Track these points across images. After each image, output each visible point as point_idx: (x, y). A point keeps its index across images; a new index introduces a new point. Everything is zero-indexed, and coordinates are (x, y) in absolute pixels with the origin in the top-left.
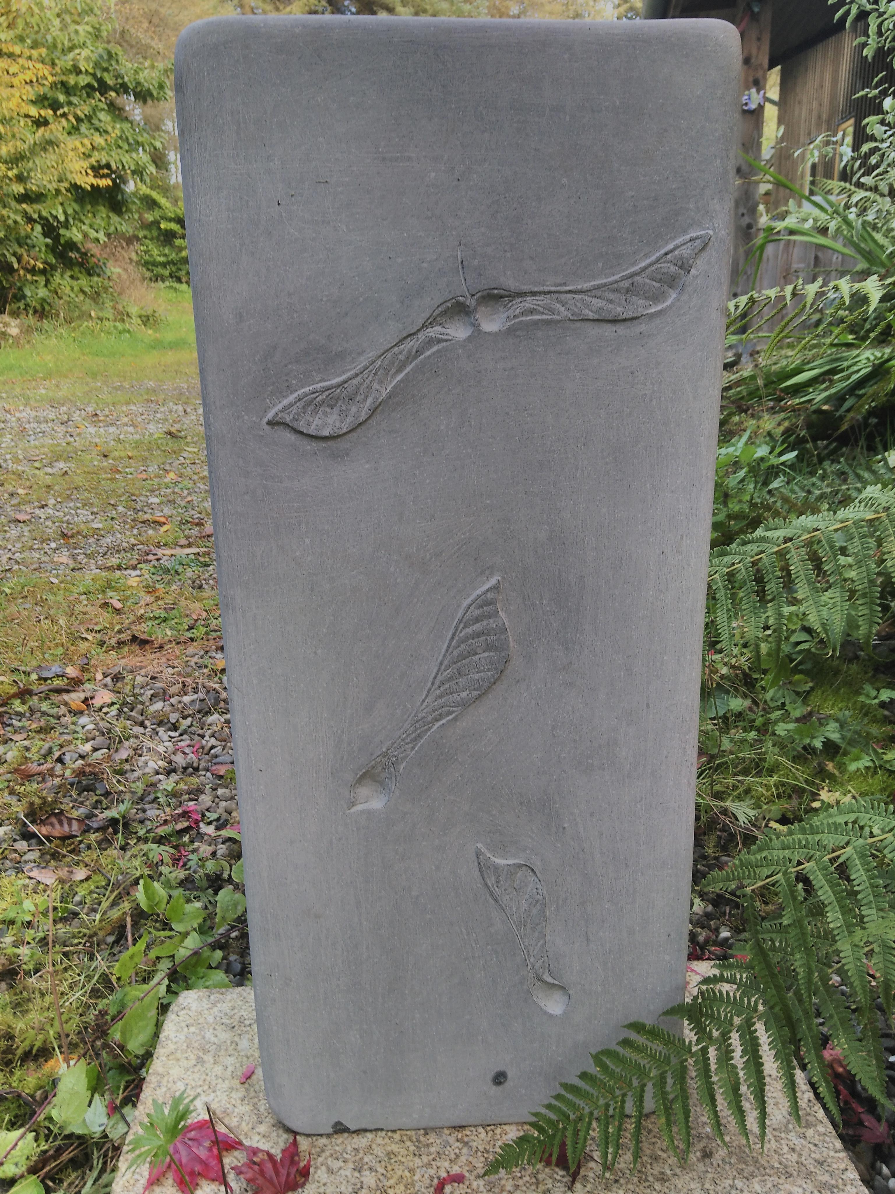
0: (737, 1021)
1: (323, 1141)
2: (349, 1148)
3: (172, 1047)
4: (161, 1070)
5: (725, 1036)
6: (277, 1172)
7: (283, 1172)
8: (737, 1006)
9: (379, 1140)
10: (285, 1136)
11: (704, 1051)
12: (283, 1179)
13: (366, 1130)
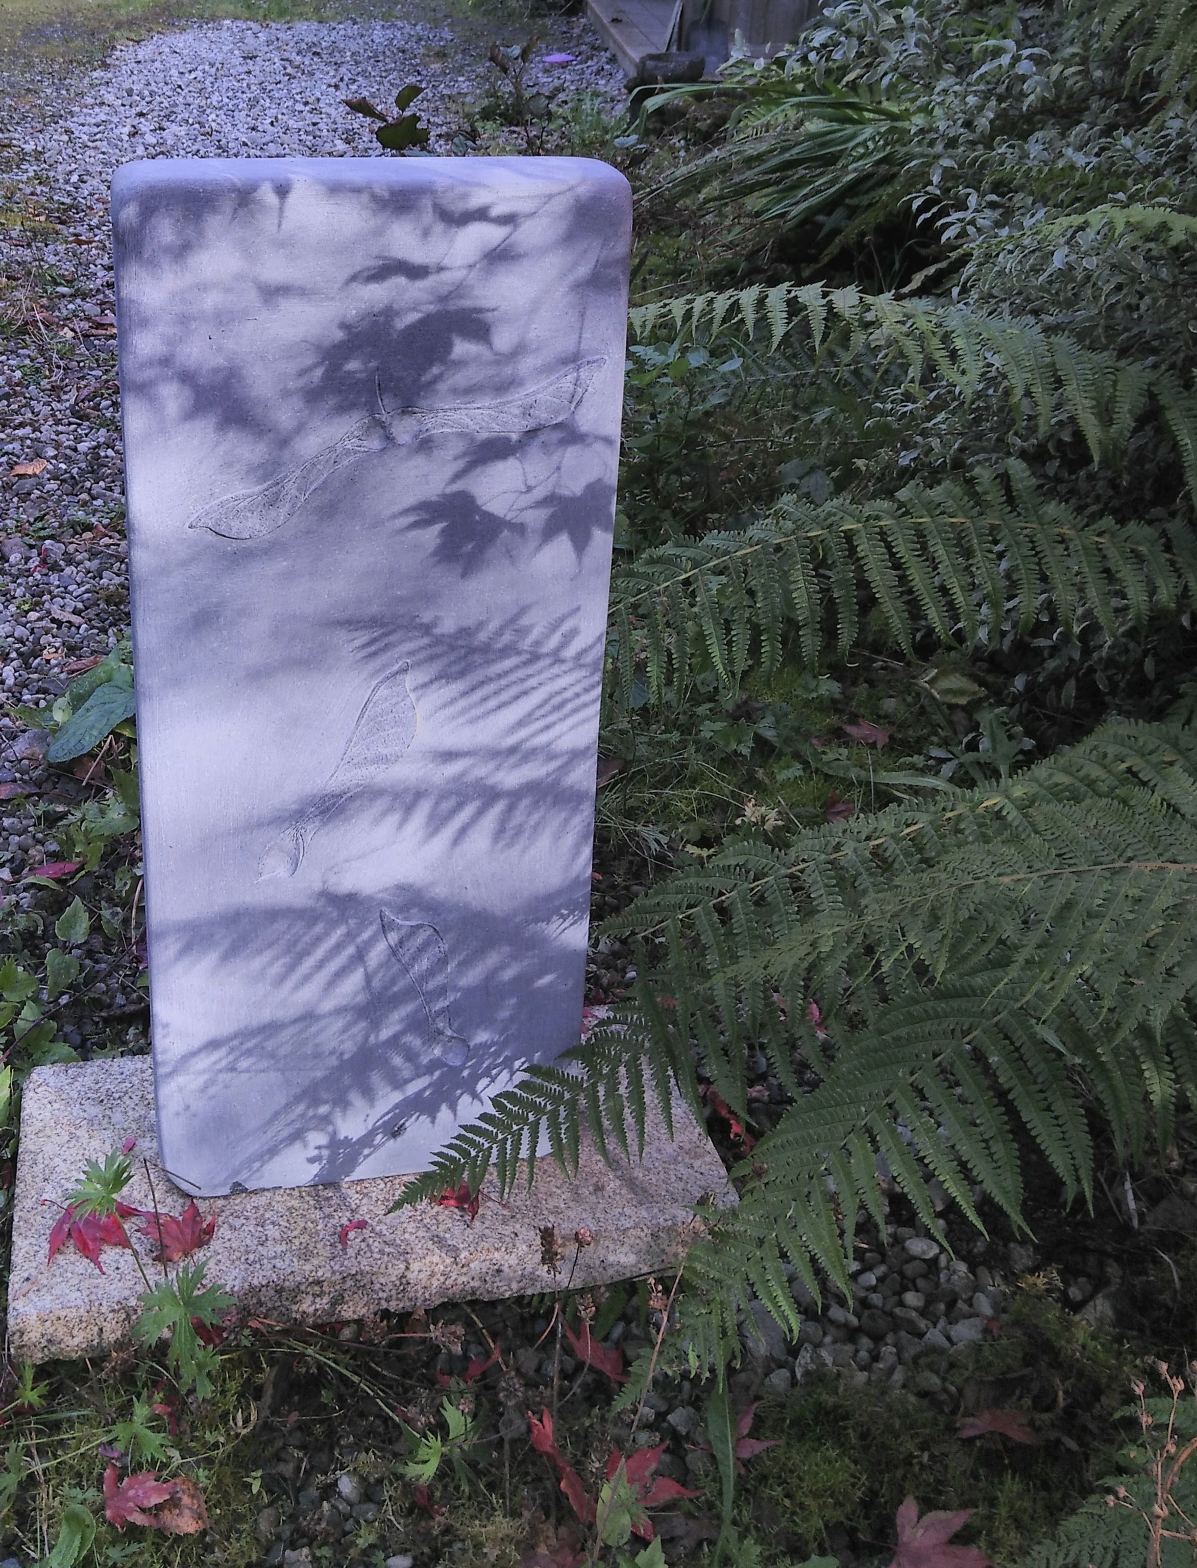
0: (626, 1057)
1: (221, 1203)
2: (249, 1207)
3: (39, 1125)
4: (32, 1148)
5: (614, 1071)
6: (182, 1232)
7: (188, 1231)
8: (627, 1045)
9: (278, 1198)
10: (181, 1201)
11: (594, 1086)
12: (189, 1238)
13: (264, 1190)
